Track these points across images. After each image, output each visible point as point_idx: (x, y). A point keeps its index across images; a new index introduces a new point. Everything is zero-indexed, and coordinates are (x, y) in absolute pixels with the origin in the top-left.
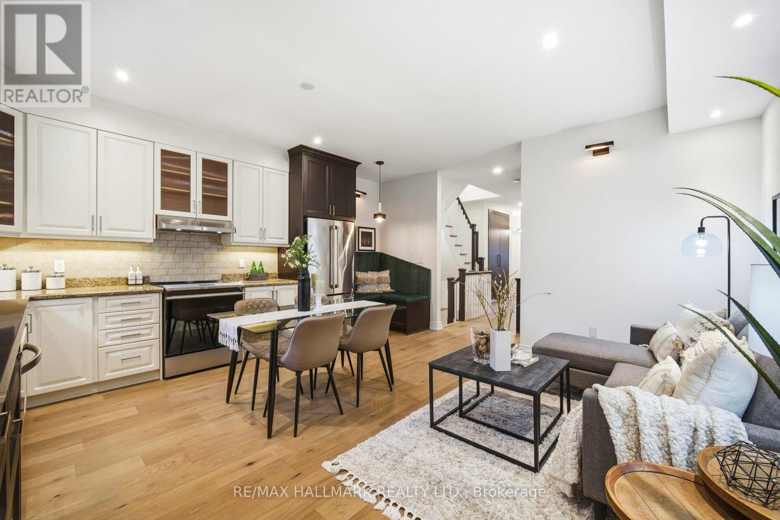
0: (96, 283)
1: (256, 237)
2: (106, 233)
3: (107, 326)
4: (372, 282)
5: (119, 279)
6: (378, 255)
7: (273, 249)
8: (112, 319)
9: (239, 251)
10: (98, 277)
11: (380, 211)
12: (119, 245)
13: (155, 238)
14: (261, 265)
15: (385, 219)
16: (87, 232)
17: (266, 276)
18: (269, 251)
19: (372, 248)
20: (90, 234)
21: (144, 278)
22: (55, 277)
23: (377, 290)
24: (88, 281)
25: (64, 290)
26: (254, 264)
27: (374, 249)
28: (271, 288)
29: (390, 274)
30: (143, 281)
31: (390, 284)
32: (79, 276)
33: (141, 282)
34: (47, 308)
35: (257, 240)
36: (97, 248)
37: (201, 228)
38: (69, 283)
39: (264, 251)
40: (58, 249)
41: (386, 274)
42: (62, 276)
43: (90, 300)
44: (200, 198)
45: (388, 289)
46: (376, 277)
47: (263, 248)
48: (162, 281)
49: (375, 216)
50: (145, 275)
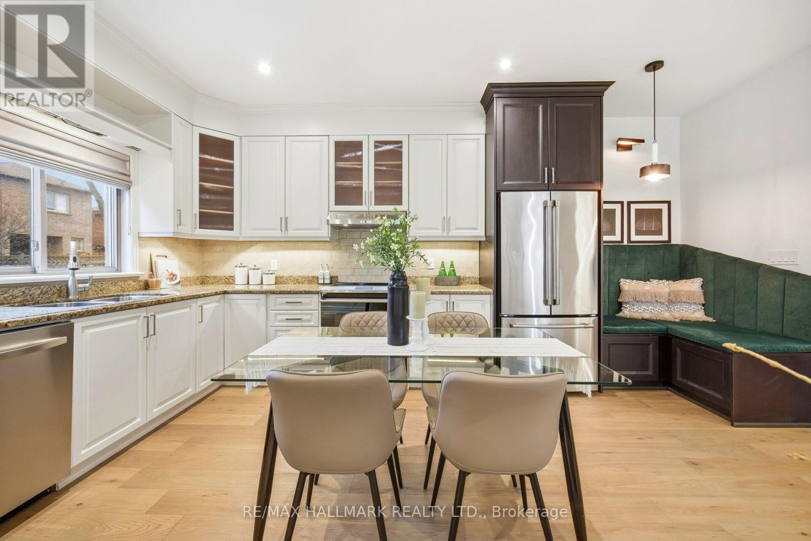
0: (297, 281)
1: (436, 229)
2: (292, 233)
3: (277, 323)
4: (654, 300)
5: (313, 277)
6: (677, 250)
7: (472, 244)
8: (280, 317)
9: (427, 248)
10: (299, 275)
11: (655, 160)
12: (314, 244)
13: (330, 236)
14: (452, 266)
15: (669, 173)
16: (277, 234)
17: (459, 281)
18: (467, 248)
19: (664, 237)
20: (280, 235)
21: (331, 278)
22: (267, 274)
23: (667, 315)
24: (292, 278)
25: (274, 286)
26: (443, 265)
27: (667, 239)
28: (446, 297)
29: (702, 286)
30: (331, 281)
31: (703, 305)
32: (286, 275)
33: (327, 281)
34: (237, 301)
35: (439, 233)
36: (298, 249)
37: (364, 222)
38: (278, 280)
39: (460, 248)
40: (274, 250)
41: (693, 286)
42: (272, 274)
43: (263, 296)
44: (372, 189)
45: (699, 315)
46: (667, 290)
47: (458, 243)
48: (349, 281)
49: (643, 171)
50: (333, 275)
